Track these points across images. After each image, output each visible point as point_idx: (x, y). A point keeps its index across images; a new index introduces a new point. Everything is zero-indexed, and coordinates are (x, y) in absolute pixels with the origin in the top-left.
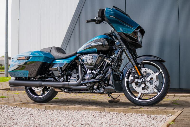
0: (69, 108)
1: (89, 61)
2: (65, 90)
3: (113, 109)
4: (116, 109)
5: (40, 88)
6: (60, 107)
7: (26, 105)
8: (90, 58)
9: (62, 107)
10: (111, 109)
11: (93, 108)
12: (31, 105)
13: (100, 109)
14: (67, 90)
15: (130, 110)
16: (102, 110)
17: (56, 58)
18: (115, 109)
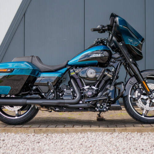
0: (69, 130)
1: (91, 76)
2: (56, 109)
3: (125, 129)
4: (129, 129)
5: (17, 107)
6: (56, 130)
7: (4, 129)
8: (92, 72)
9: (58, 130)
10: (123, 129)
11: (100, 129)
12: (12, 129)
13: (109, 129)
14: (59, 109)
15: (144, 129)
16: (112, 130)
17: (42, 71)
18: (127, 129)
